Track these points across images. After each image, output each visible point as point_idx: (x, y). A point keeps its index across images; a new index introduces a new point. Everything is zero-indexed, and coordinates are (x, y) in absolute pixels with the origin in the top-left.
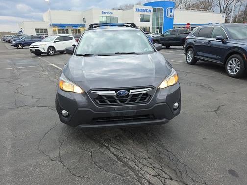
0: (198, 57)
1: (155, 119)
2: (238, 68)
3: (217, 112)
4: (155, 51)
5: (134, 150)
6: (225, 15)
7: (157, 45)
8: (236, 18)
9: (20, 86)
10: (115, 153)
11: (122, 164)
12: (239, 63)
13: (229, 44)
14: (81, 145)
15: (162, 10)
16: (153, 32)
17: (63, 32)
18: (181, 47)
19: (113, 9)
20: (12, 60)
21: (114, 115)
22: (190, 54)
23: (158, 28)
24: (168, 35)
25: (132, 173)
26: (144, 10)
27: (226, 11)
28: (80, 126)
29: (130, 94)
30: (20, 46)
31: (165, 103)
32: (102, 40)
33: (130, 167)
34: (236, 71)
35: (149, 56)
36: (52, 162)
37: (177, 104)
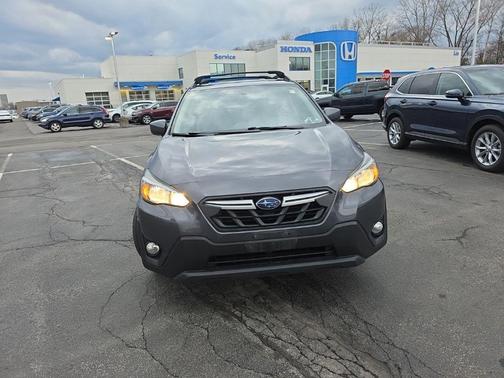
0: (413, 134)
1: (336, 255)
2: (496, 153)
3: (463, 240)
4: (328, 122)
5: (295, 322)
6: (460, 52)
7: (330, 111)
8: (481, 55)
9: (58, 202)
10: (257, 330)
11: (272, 352)
12: (498, 141)
13: (473, 105)
14: (186, 316)
15: (332, 47)
16: (316, 91)
17: (139, 97)
18: (376, 116)
19: (237, 49)
20: (41, 155)
21: (252, 250)
22: (395, 129)
23: (325, 82)
24: (346, 93)
25: (294, 370)
26: (296, 50)
27: (462, 43)
28: (184, 274)
29: (284, 204)
30: (55, 127)
31: (355, 223)
32: (216, 104)
33: (290, 359)
34: (494, 159)
35: (316, 131)
36: (128, 351)
37: (378, 225)
